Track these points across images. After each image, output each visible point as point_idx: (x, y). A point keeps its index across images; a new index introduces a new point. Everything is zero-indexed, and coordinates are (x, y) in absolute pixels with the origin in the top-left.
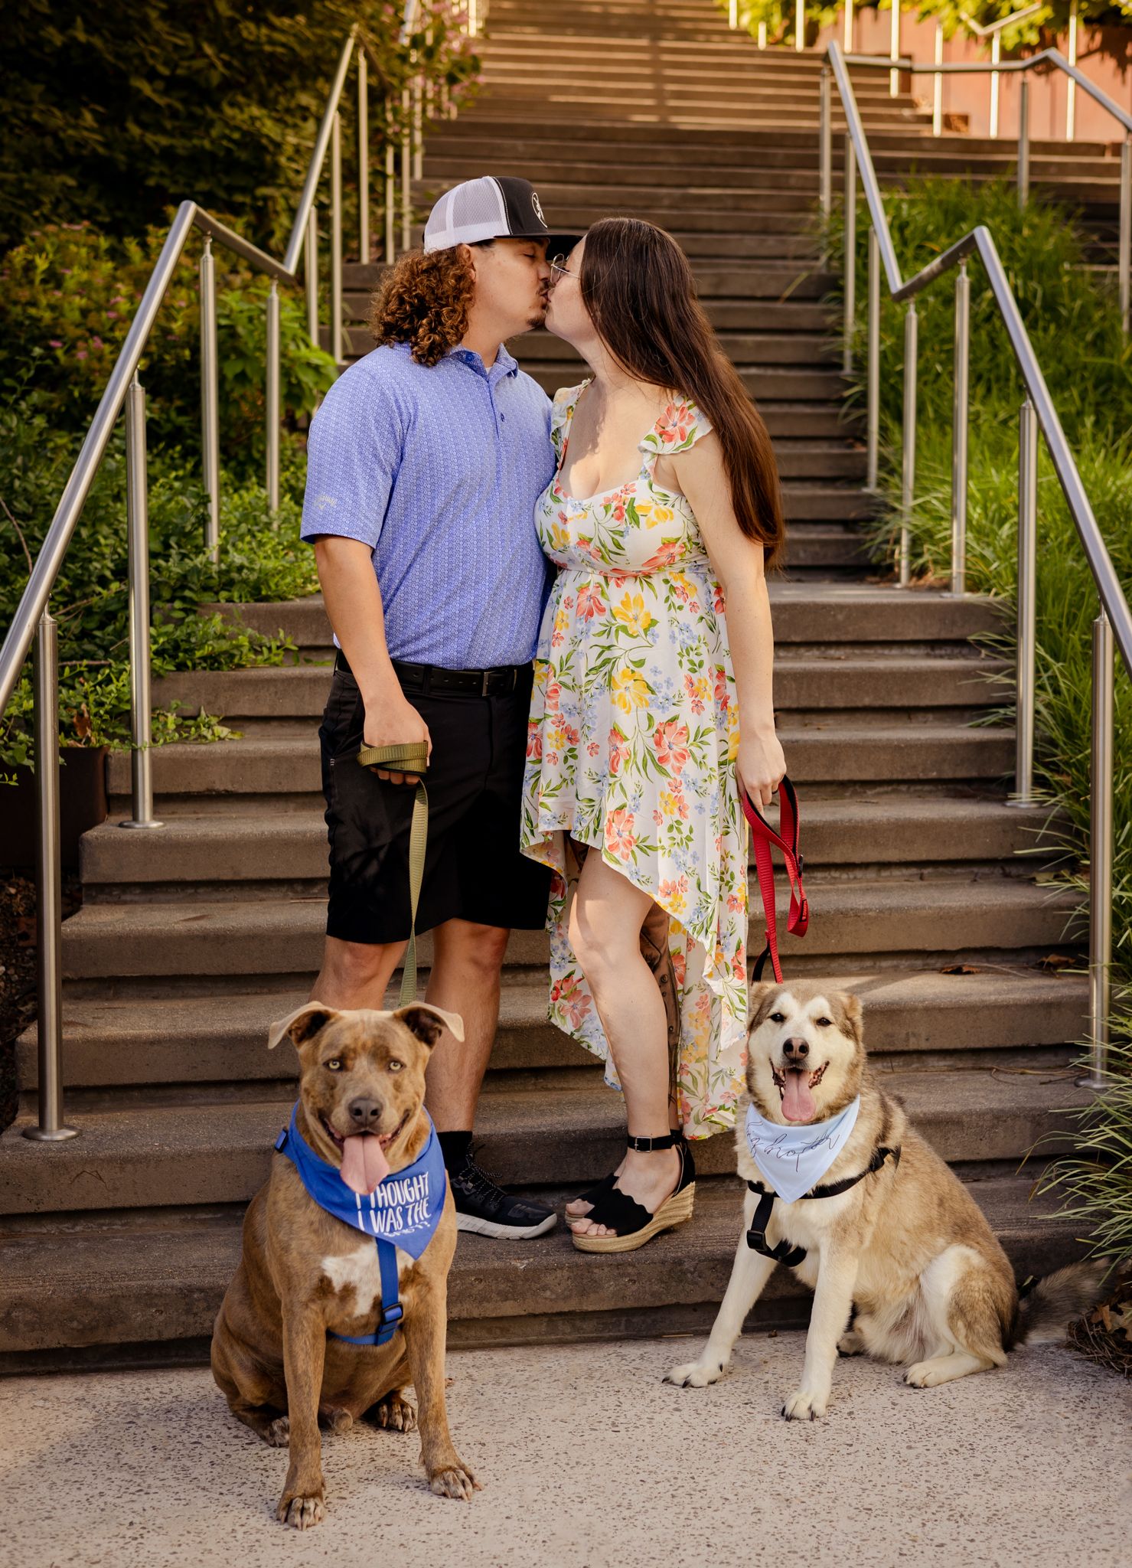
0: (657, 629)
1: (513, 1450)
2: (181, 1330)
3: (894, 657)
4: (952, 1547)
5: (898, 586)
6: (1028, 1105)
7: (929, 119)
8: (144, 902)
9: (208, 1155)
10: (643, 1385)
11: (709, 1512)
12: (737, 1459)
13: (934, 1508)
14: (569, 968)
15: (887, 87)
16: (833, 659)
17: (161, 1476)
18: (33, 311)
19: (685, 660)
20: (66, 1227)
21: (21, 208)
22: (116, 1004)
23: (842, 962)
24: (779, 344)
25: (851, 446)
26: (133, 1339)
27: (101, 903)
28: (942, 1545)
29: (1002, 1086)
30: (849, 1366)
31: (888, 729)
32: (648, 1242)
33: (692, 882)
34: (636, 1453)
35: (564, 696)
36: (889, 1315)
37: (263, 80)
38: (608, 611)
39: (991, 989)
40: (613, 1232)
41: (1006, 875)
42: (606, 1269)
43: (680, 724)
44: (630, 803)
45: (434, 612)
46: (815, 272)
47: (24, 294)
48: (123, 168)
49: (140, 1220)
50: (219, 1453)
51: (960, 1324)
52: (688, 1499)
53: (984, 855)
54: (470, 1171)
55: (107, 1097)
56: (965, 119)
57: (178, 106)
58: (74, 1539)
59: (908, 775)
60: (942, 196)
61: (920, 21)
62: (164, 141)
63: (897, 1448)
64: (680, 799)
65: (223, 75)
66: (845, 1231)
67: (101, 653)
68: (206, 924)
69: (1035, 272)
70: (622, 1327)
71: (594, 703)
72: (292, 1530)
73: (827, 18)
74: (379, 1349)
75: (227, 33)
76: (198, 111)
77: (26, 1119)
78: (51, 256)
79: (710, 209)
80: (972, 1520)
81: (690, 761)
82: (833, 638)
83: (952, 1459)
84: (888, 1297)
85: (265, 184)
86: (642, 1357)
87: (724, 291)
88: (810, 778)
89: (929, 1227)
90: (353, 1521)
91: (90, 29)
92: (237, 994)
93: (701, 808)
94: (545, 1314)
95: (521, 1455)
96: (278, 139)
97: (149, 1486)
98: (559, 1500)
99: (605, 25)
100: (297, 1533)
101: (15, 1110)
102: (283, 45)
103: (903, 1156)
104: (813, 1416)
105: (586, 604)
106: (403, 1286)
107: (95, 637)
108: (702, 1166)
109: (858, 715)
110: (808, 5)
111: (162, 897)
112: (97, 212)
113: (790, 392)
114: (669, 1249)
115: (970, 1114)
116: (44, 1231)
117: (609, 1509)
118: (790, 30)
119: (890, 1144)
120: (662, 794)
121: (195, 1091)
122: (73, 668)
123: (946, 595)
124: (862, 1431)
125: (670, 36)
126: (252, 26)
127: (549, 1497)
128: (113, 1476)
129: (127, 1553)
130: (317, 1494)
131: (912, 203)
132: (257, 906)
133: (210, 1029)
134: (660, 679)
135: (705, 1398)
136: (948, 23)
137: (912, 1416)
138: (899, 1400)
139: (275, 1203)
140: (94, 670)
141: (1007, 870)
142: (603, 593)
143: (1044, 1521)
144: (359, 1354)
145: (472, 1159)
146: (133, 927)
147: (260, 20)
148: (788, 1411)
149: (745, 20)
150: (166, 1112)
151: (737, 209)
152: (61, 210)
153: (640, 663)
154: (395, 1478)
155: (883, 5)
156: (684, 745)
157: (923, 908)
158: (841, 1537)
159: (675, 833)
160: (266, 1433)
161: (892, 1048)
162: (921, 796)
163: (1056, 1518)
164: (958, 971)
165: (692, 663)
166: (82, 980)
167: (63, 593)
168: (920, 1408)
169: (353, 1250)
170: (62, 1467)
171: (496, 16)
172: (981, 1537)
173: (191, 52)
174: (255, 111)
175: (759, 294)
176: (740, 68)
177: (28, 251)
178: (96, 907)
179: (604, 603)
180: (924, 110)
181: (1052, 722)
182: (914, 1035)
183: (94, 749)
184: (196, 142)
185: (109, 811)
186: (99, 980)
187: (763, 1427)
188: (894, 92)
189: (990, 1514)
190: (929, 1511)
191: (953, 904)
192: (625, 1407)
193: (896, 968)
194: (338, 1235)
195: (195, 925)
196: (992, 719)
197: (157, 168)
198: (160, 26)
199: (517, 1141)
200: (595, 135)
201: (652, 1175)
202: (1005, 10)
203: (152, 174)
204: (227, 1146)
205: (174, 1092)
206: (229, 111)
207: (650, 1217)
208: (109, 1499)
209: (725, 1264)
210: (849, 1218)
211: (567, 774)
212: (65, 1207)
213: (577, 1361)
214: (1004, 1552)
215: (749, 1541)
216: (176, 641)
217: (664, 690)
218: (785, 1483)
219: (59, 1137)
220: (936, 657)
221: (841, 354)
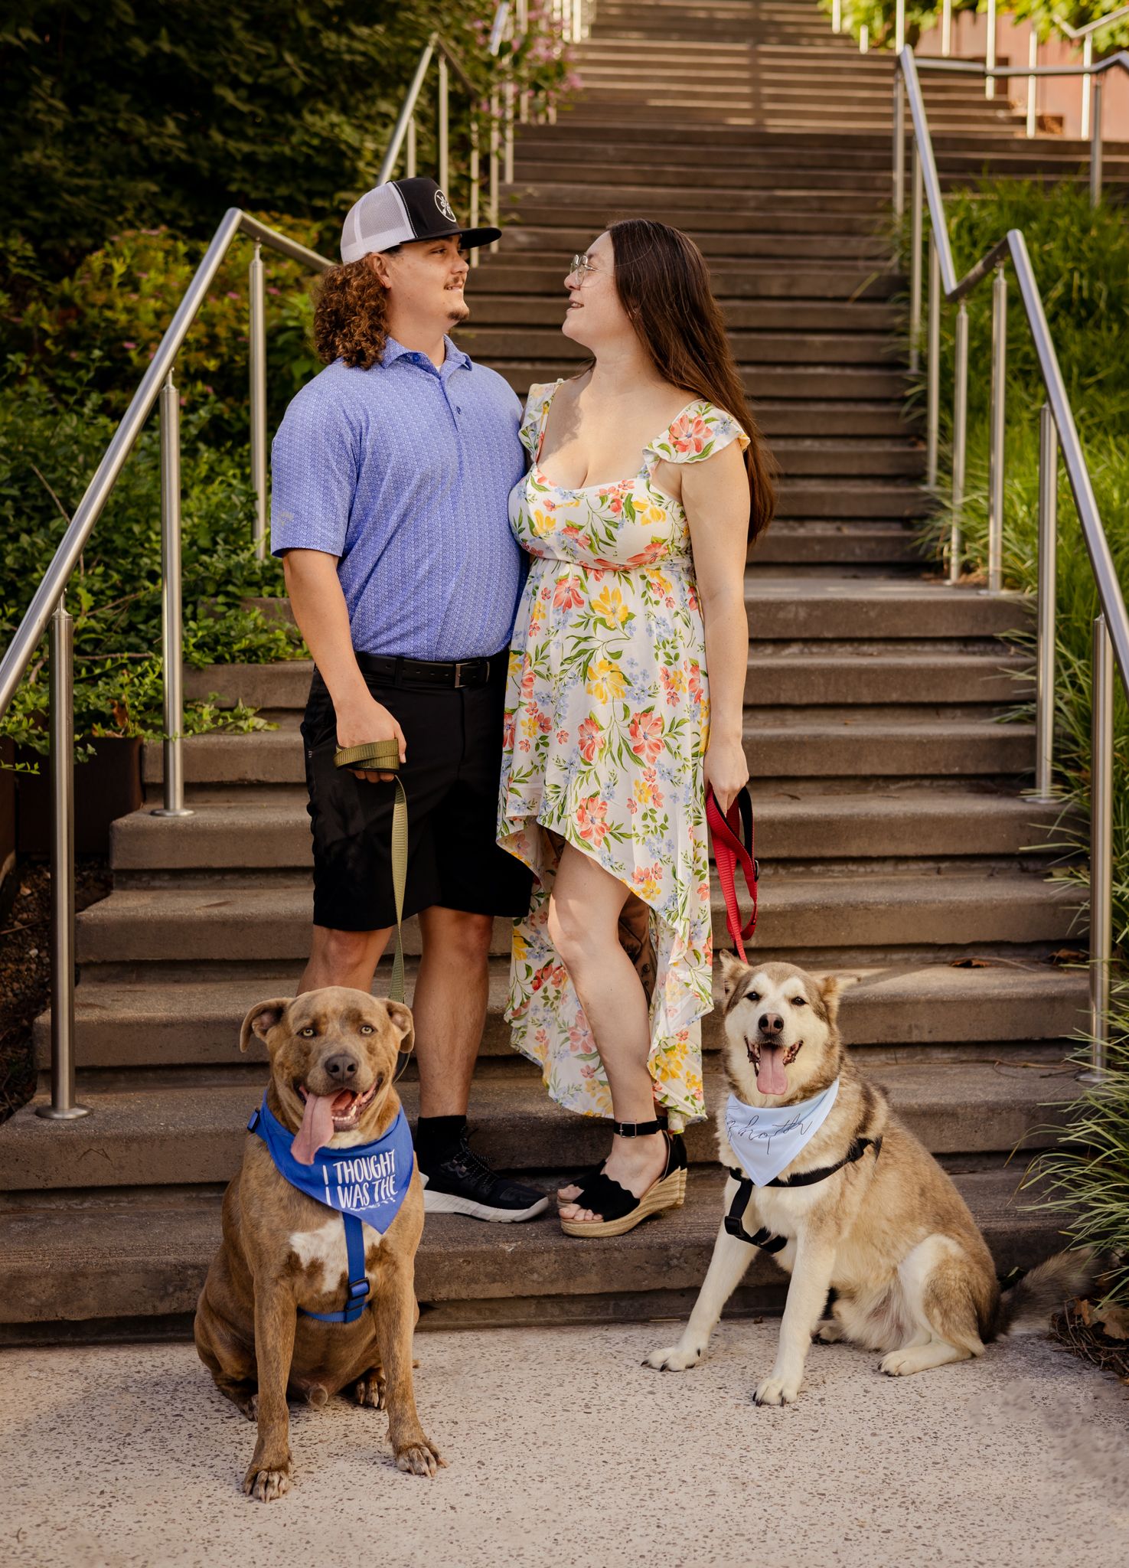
0: (634, 622)
1: (484, 1429)
2: (175, 1305)
3: (926, 653)
4: (898, 1533)
5: (948, 583)
6: (1024, 1098)
7: (1023, 121)
8: (173, 888)
9: (211, 1135)
10: (623, 1368)
11: (665, 1494)
12: (702, 1442)
13: (887, 1494)
14: (548, 957)
15: (983, 90)
16: (865, 655)
17: (138, 1447)
18: (108, 314)
19: (661, 653)
20: (74, 1203)
21: (105, 213)
22: (138, 987)
23: (853, 954)
24: (847, 344)
25: (914, 444)
26: (130, 1313)
27: (131, 888)
28: (888, 1531)
29: (1002, 1079)
30: (827, 1353)
31: (915, 724)
32: (636, 1227)
33: (666, 870)
34: (603, 1434)
35: (538, 684)
36: (869, 1303)
37: (343, 87)
38: (586, 604)
39: (997, 982)
40: (600, 1216)
41: (1024, 870)
42: (593, 1254)
43: (655, 715)
44: (603, 791)
45: (403, 603)
46: (886, 273)
47: (100, 298)
48: (206, 174)
49: (146, 1198)
50: (198, 1426)
51: (936, 1312)
52: (646, 1481)
53: (1001, 850)
54: (464, 1155)
55: (122, 1077)
56: (1059, 120)
57: (261, 112)
58: (45, 1506)
59: (931, 770)
60: (1013, 197)
61: (1015, 24)
62: (246, 148)
63: (862, 1435)
64: (654, 788)
65: (304, 84)
66: (821, 1220)
67: (145, 646)
68: (226, 911)
69: (1101, 273)
70: (611, 1311)
71: (567, 692)
72: (256, 1502)
73: (927, 21)
74: (348, 1327)
75: (309, 43)
76: (279, 118)
77: (42, 1098)
78: (128, 261)
79: (795, 210)
80: (923, 1507)
81: (664, 751)
82: (866, 634)
83: (914, 1447)
84: (870, 1285)
85: (344, 188)
86: (626, 1341)
87: (795, 292)
88: (832, 772)
89: (911, 1217)
90: (317, 1495)
91: (175, 40)
92: (256, 979)
93: (675, 797)
94: (532, 1297)
95: (491, 1434)
96: (356, 144)
97: (126, 1457)
98: (520, 1479)
99: (709, 29)
100: (260, 1505)
101: (34, 1089)
102: (364, 54)
103: (884, 1146)
104: (783, 1402)
105: (565, 596)
106: (371, 1264)
107: (140, 631)
108: (694, 1153)
109: (886, 711)
110: (908, 9)
111: (190, 883)
112: (181, 216)
113: (856, 391)
114: (655, 1235)
115: (965, 1106)
116: (53, 1206)
117: (567, 1489)
118: (891, 34)
119: (871, 1135)
120: (637, 784)
121: (208, 1073)
122: (114, 660)
123: (983, 592)
124: (830, 1417)
125: (773, 39)
126: (333, 36)
127: (511, 1476)
128: (92, 1446)
129: (93, 1520)
130: (283, 1468)
131: (983, 204)
132: (281, 893)
133: (222, 1013)
134: (636, 671)
135: (681, 1383)
136: (1042, 26)
137: (883, 1404)
138: (872, 1388)
139: (247, 1181)
140: (135, 662)
141: (1025, 865)
142: (582, 586)
143: (994, 1510)
144: (328, 1331)
145: (466, 1144)
146: (155, 912)
147: (341, 30)
148: (759, 1397)
149: (848, 24)
150: (178, 1093)
151: (822, 210)
152: (145, 216)
153: (617, 655)
154: (365, 1454)
155: (981, 8)
156: (659, 735)
157: (934, 902)
158: (791, 1521)
159: (649, 821)
160: (246, 1408)
161: (895, 1040)
162: (944, 791)
163: (1006, 1508)
164: (967, 965)
165: (668, 655)
166: (104, 963)
167: (113, 587)
168: (892, 1396)
169: (320, 1225)
170: (46, 1436)
171: (603, 22)
172: (929, 1525)
173: (274, 61)
174: (335, 118)
175: (830, 294)
176: (838, 71)
177: (107, 255)
178: (125, 893)
179: (583, 596)
180: (1019, 112)
181: (1071, 719)
182: (917, 1027)
183: (130, 739)
184: (276, 148)
185: (145, 800)
186: (123, 964)
187: (733, 1411)
188: (990, 94)
189: (941, 1502)
190: (882, 1497)
191: (964, 898)
192: (600, 1389)
193: (907, 961)
194: (306, 1211)
195: (215, 911)
196: (1013, 715)
197: (240, 173)
198: (242, 35)
199: (514, 1126)
200: (686, 138)
201: (638, 1160)
202: (1097, 14)
203: (233, 180)
204: (230, 1127)
205: (188, 1074)
206: (309, 118)
207: (636, 1202)
208: (85, 1468)
209: (707, 1250)
210: (826, 1208)
211: (538, 761)
212: (73, 1184)
213: (562, 1343)
214: (948, 1540)
215: (698, 1523)
216: (216, 636)
217: (640, 682)
218: (745, 1467)
219: (71, 1116)
220: (968, 653)
221: (906, 354)
